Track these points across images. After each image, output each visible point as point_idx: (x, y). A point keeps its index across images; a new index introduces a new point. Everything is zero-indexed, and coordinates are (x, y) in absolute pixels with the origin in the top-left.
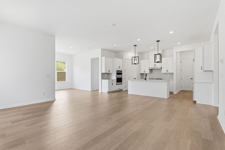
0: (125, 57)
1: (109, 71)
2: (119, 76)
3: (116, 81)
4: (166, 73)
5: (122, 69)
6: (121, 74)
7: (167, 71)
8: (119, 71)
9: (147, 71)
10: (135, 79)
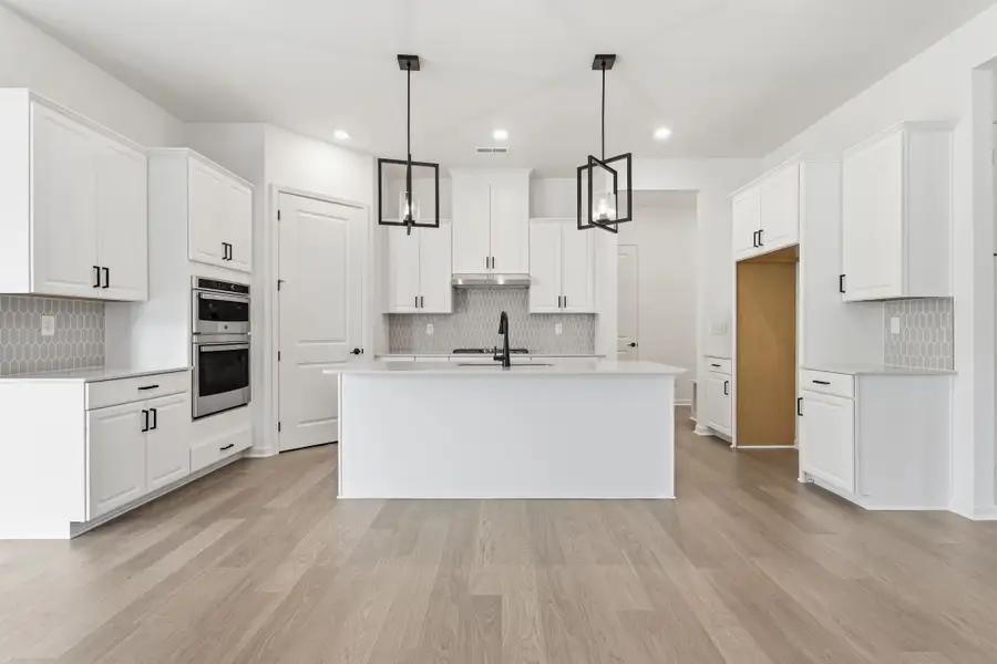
0: (274, 175)
1: (102, 276)
2: (224, 334)
3: (186, 384)
4: (557, 314)
5: (248, 268)
6: (239, 313)
7: (562, 301)
8: (225, 286)
9: (440, 302)
10: (357, 352)
